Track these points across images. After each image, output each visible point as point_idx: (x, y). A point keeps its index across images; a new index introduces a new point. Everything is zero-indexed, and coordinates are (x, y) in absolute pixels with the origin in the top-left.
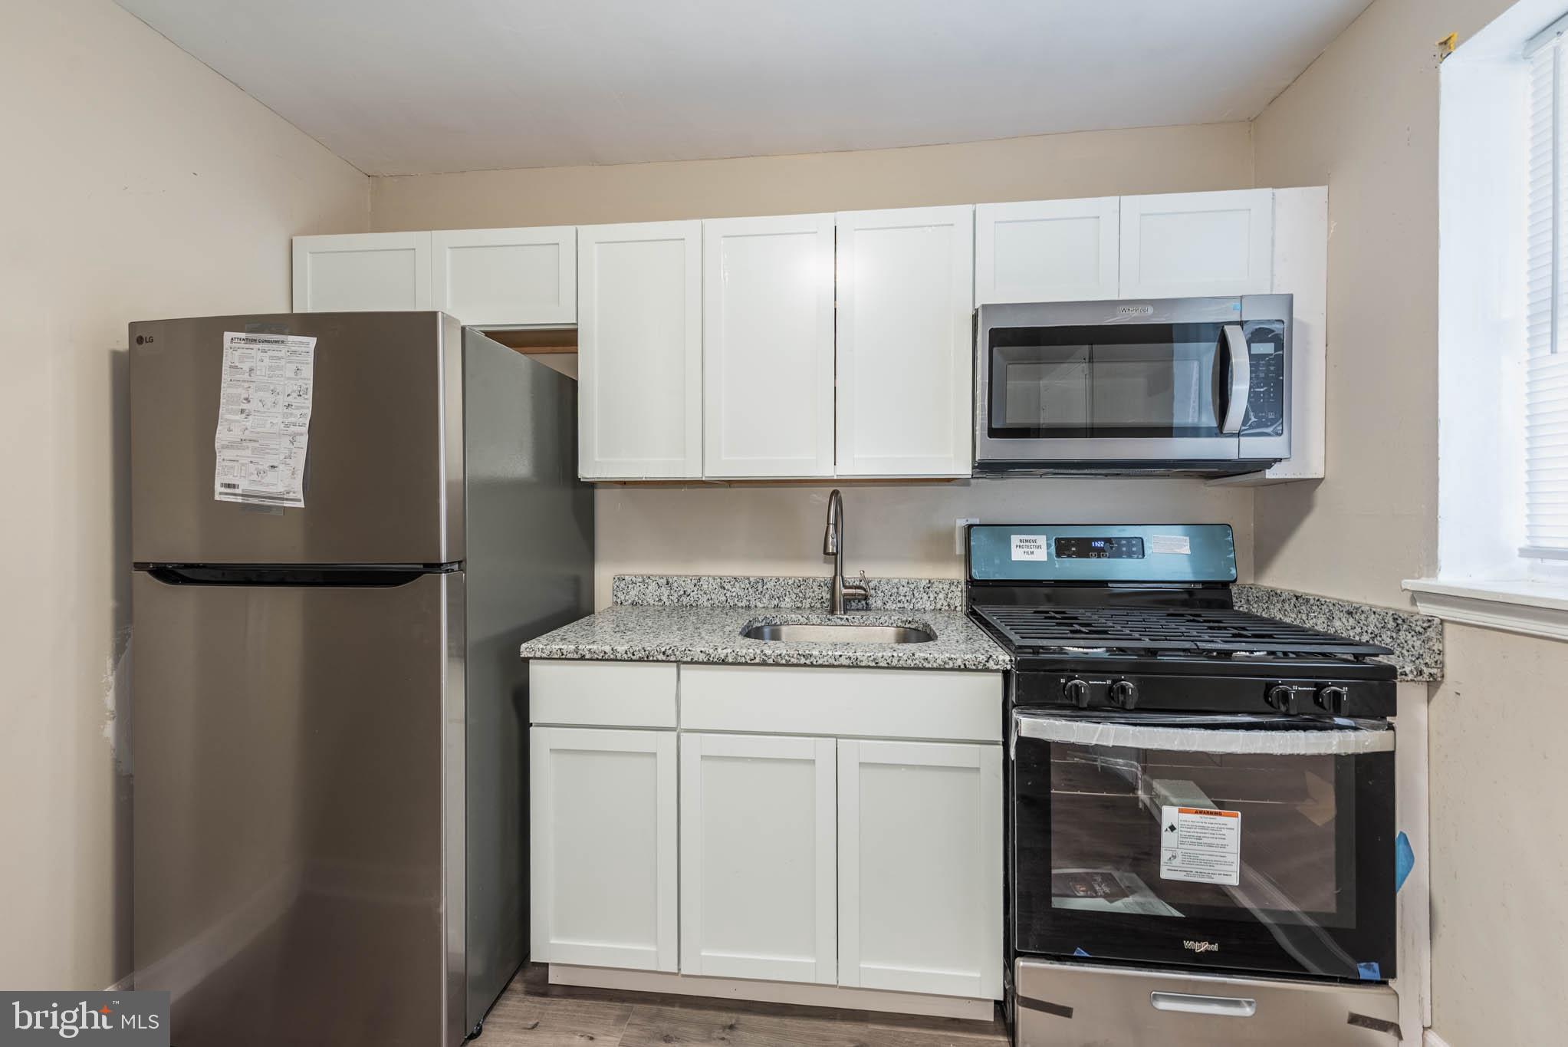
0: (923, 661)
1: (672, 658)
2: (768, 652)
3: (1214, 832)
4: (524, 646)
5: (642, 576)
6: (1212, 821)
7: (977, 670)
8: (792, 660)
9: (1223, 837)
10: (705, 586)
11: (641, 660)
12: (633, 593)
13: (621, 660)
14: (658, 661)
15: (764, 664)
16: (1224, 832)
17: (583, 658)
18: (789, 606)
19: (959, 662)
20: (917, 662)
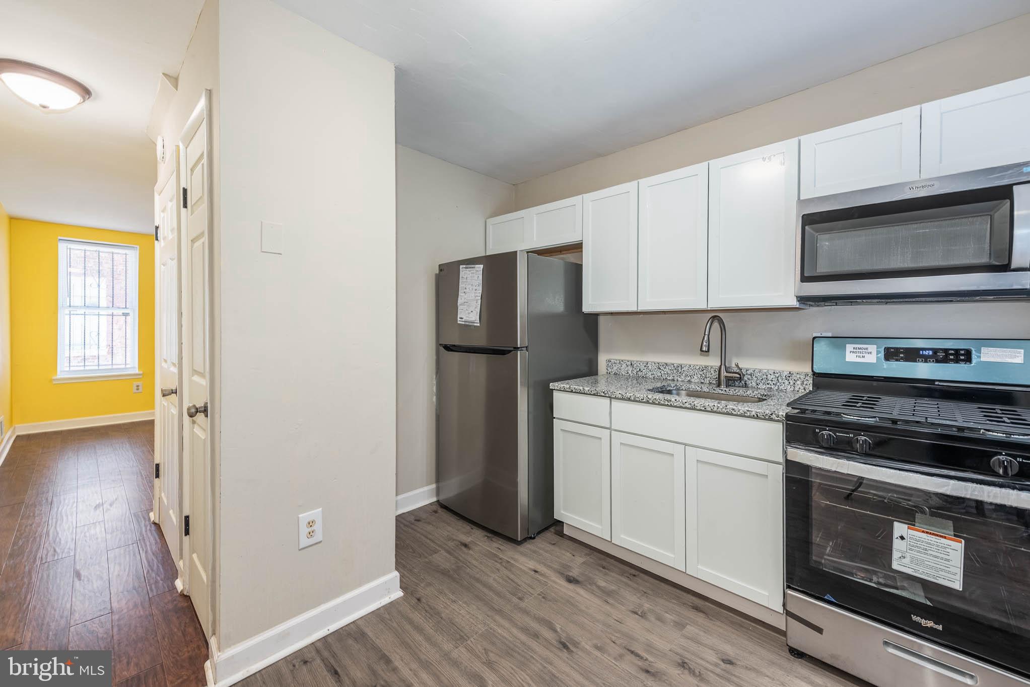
0: (731, 410)
1: (607, 396)
2: (650, 396)
3: (938, 548)
4: (551, 384)
5: (619, 360)
6: (937, 541)
7: (765, 419)
8: (661, 402)
9: (948, 554)
10: (650, 367)
11: (594, 395)
12: (615, 368)
13: (586, 394)
14: (601, 396)
15: (648, 402)
16: (948, 550)
17: (572, 391)
18: (696, 381)
19: (753, 413)
20: (728, 410)
